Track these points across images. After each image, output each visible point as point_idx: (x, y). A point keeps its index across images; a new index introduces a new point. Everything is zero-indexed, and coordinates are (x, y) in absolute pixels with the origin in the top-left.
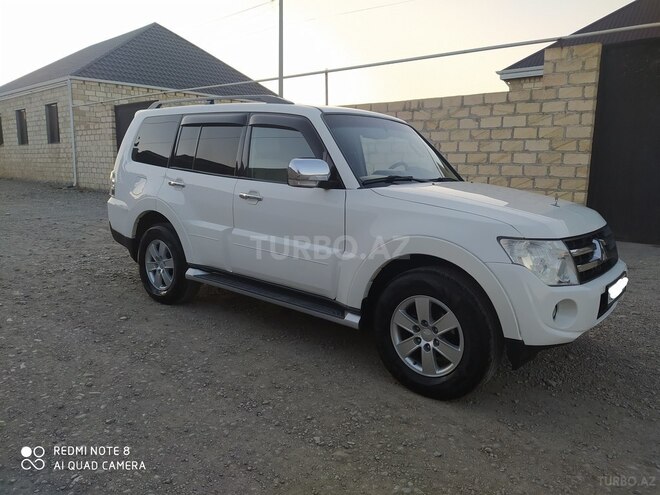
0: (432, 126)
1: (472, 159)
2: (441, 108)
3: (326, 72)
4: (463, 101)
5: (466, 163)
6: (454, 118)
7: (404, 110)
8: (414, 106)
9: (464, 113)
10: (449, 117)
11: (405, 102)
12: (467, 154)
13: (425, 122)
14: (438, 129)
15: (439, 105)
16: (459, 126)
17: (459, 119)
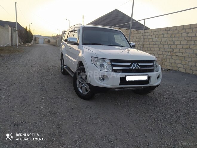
0: (173, 36)
1: (185, 47)
2: (176, 30)
3: (145, 19)
4: (183, 27)
5: (182, 48)
6: (180, 33)
7: (165, 30)
8: (168, 29)
9: (183, 31)
10: (179, 33)
11: (166, 28)
12: (183, 45)
13: (171, 34)
14: (175, 37)
15: (176, 29)
16: (181, 36)
17: (182, 33)
